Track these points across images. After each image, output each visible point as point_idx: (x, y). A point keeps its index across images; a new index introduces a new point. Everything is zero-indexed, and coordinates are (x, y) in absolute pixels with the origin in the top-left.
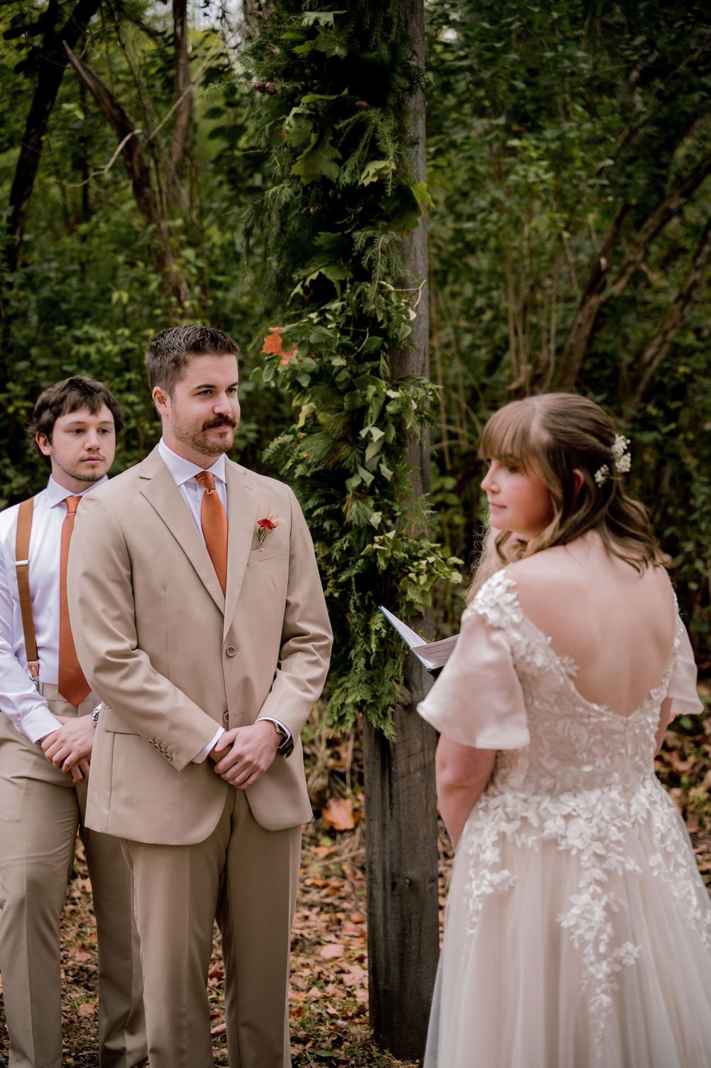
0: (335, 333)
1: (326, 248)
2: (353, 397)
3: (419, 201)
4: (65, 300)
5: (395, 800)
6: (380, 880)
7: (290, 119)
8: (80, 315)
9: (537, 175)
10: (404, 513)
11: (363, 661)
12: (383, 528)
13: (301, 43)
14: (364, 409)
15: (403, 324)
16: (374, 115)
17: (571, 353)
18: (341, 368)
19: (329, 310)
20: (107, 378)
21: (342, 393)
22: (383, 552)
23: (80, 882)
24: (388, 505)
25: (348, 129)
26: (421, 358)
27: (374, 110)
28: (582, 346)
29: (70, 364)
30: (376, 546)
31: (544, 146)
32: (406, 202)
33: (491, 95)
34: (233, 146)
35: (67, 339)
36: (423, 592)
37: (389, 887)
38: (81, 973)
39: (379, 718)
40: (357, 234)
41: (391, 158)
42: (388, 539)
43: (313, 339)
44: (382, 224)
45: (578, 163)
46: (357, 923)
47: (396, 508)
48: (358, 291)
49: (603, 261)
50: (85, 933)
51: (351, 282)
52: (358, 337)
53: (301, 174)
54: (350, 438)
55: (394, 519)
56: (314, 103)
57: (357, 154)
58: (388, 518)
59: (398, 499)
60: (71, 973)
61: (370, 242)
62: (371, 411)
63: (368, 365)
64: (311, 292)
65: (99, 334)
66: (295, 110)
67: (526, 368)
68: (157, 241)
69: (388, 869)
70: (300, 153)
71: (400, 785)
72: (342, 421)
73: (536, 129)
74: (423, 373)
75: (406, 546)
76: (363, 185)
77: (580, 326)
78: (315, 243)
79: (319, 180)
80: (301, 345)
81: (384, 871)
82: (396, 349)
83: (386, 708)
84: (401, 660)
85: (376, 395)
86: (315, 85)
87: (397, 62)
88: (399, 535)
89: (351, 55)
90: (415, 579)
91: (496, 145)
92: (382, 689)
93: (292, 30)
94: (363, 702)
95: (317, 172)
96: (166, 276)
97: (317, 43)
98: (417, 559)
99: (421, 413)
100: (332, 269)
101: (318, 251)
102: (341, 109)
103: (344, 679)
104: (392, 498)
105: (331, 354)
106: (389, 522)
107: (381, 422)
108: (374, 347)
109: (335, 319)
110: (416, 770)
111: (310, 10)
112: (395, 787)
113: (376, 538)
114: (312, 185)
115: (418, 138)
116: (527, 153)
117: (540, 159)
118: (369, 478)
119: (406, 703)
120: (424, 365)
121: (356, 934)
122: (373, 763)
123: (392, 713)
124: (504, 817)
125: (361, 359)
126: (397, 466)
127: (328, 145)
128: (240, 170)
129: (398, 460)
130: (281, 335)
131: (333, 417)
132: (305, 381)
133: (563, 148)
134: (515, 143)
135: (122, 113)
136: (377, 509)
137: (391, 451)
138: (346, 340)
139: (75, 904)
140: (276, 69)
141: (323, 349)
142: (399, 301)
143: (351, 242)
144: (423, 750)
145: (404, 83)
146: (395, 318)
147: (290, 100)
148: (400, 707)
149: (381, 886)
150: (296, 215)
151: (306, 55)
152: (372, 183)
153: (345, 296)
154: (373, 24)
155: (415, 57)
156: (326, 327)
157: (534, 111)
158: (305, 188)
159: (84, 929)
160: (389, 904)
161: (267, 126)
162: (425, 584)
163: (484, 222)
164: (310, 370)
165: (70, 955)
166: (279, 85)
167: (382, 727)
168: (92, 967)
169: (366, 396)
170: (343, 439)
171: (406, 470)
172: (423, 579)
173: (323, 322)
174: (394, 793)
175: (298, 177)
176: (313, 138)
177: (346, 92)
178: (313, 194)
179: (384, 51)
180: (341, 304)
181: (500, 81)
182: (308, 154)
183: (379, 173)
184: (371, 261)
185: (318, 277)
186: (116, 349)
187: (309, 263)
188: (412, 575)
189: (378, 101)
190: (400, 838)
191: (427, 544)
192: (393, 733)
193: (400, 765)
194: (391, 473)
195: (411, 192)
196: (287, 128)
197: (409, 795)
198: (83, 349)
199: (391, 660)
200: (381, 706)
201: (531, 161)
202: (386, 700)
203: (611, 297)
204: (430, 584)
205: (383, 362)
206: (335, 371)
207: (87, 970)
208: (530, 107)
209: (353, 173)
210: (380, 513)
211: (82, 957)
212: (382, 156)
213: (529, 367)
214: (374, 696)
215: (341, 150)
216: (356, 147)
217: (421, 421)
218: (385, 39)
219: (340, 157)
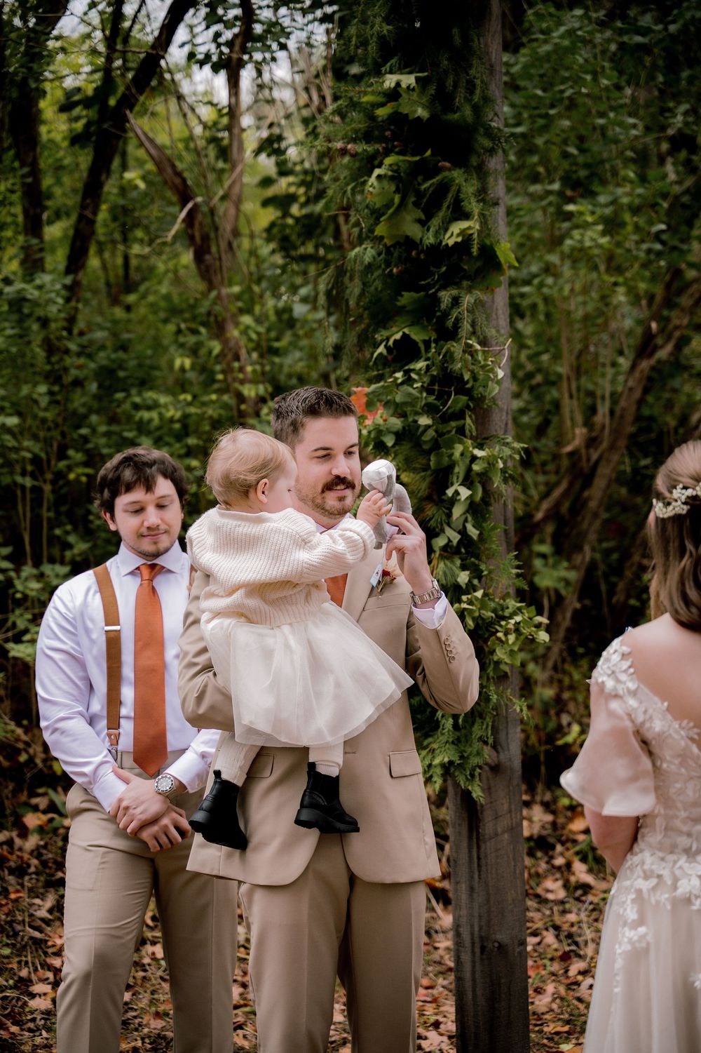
0: (421, 393)
1: (409, 308)
2: (440, 456)
3: (502, 260)
4: (121, 367)
5: (483, 862)
6: (468, 943)
7: (373, 180)
8: (137, 382)
9: (593, 240)
10: (490, 572)
11: (451, 721)
12: (471, 588)
13: (383, 105)
14: (450, 468)
15: (490, 383)
16: (457, 175)
17: (622, 417)
18: (428, 427)
19: (414, 370)
20: (168, 444)
21: (429, 452)
22: (470, 611)
23: (149, 949)
24: (474, 564)
25: (431, 189)
26: (504, 417)
27: (458, 170)
28: (633, 409)
29: (130, 430)
30: (464, 606)
31: (599, 211)
32: (490, 261)
33: (545, 161)
34: (286, 214)
35: (127, 406)
36: (512, 651)
37: (477, 950)
38: (160, 1041)
39: (467, 779)
40: (442, 294)
41: (476, 217)
42: (476, 598)
43: (398, 398)
44: (465, 283)
45: (630, 228)
46: (427, 988)
47: (483, 567)
48: (444, 350)
49: (654, 325)
50: (158, 1000)
51: (436, 341)
52: (443, 396)
53: (385, 235)
54: (435, 497)
55: (480, 578)
56: (397, 164)
57: (441, 214)
58: (474, 578)
59: (484, 558)
60: (147, 1040)
61: (456, 301)
62: (456, 470)
63: (453, 424)
64: (395, 352)
65: (163, 399)
66: (377, 172)
67: (580, 432)
68: (218, 308)
69: (476, 933)
70: (383, 214)
71: (489, 847)
72: (428, 480)
73: (590, 194)
74: (506, 432)
75: (492, 605)
76: (447, 245)
77: (631, 389)
78: (398, 304)
79: (402, 241)
80: (387, 404)
81: (472, 934)
82: (480, 407)
83: (473, 769)
84: (489, 720)
85: (462, 454)
86: (396, 147)
87: (479, 124)
88: (485, 595)
89: (433, 117)
90: (503, 639)
91: (551, 210)
92: (469, 750)
93: (373, 93)
94: (451, 762)
95: (401, 233)
96: (225, 343)
97: (400, 105)
98: (504, 618)
99: (505, 472)
100: (416, 328)
101: (400, 311)
102: (425, 170)
103: (430, 740)
104: (478, 557)
105: (417, 413)
106: (476, 582)
107: (468, 481)
108: (460, 405)
109: (421, 379)
110: (504, 832)
111: (391, 72)
112: (482, 849)
113: (464, 598)
114: (394, 246)
115: (498, 199)
116: (583, 218)
117: (595, 224)
118: (455, 538)
119: (493, 764)
120: (506, 424)
121: (429, 999)
122: (460, 825)
123: (480, 774)
124: (641, 874)
125: (445, 419)
126: (484, 525)
127: (410, 206)
128: (294, 237)
129: (485, 520)
130: (367, 395)
131: (418, 477)
132: (389, 441)
133: (616, 213)
134: (571, 207)
135: (184, 180)
136: (463, 568)
137: (477, 510)
138: (431, 399)
139: (145, 971)
140: (356, 131)
141: (409, 409)
142: (486, 360)
143: (436, 300)
144: (510, 811)
145: (487, 143)
146: (481, 377)
147: (370, 163)
148: (486, 768)
149: (469, 950)
150: (378, 276)
151: (385, 117)
152: (456, 243)
153: (430, 355)
154: (456, 86)
155: (496, 118)
156: (412, 386)
157: (587, 177)
158: (387, 248)
159: (156, 996)
160: (478, 967)
161: (349, 188)
162: (514, 643)
163: (541, 285)
164: (395, 430)
165: (144, 1022)
166: (360, 148)
167: (470, 788)
168: (170, 1034)
169: (452, 454)
170: (429, 498)
171: (494, 528)
172: (512, 638)
173: (408, 381)
174: (482, 856)
175: (382, 238)
176: (397, 199)
177: (429, 153)
178: (396, 254)
179: (468, 112)
180: (426, 363)
181: (554, 147)
182: (392, 215)
183: (462, 232)
184: (457, 320)
185: (402, 337)
186: (178, 415)
187: (391, 323)
188: (500, 635)
189: (460, 161)
190: (488, 900)
191: (512, 604)
192: (480, 794)
193: (488, 827)
194: (478, 532)
195: (495, 252)
196: (371, 189)
197: (497, 857)
198: (146, 415)
199: (478, 720)
200: (469, 766)
201: (586, 226)
202: (475, 761)
203: (659, 361)
204: (519, 643)
205: (468, 421)
206: (421, 430)
207: (164, 1038)
208: (583, 173)
209: (437, 233)
210: (467, 573)
211: (157, 1024)
212: (467, 216)
213: (584, 430)
214: (462, 757)
215: (424, 211)
216: (439, 208)
217: (505, 481)
218: (468, 100)
219: (423, 217)
